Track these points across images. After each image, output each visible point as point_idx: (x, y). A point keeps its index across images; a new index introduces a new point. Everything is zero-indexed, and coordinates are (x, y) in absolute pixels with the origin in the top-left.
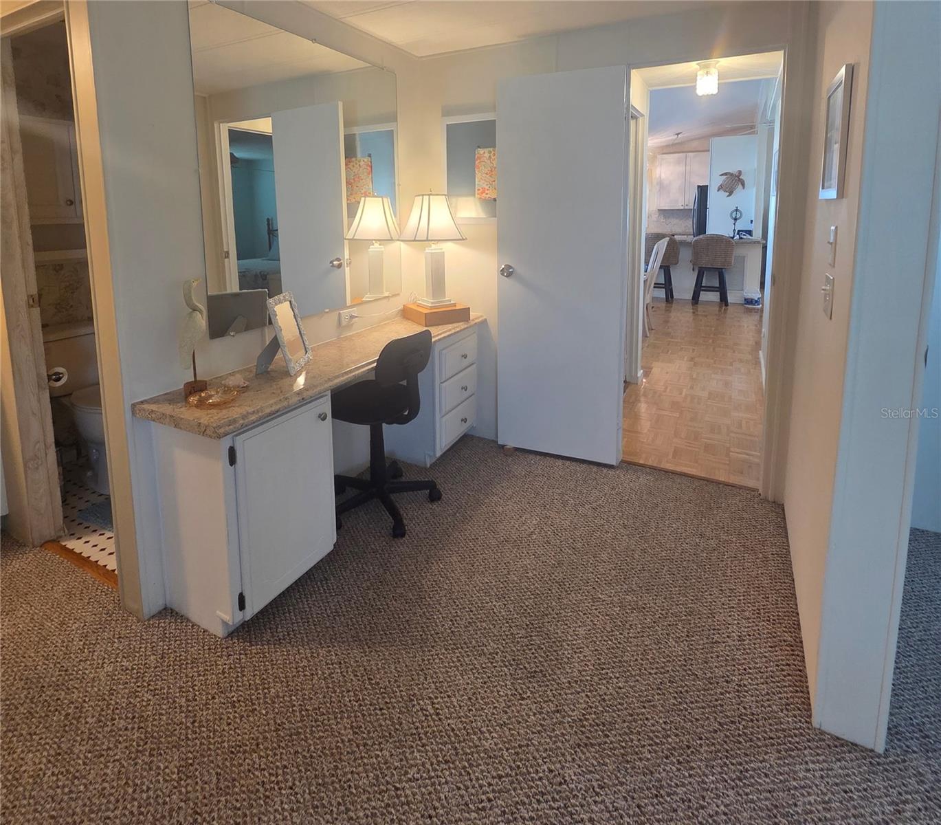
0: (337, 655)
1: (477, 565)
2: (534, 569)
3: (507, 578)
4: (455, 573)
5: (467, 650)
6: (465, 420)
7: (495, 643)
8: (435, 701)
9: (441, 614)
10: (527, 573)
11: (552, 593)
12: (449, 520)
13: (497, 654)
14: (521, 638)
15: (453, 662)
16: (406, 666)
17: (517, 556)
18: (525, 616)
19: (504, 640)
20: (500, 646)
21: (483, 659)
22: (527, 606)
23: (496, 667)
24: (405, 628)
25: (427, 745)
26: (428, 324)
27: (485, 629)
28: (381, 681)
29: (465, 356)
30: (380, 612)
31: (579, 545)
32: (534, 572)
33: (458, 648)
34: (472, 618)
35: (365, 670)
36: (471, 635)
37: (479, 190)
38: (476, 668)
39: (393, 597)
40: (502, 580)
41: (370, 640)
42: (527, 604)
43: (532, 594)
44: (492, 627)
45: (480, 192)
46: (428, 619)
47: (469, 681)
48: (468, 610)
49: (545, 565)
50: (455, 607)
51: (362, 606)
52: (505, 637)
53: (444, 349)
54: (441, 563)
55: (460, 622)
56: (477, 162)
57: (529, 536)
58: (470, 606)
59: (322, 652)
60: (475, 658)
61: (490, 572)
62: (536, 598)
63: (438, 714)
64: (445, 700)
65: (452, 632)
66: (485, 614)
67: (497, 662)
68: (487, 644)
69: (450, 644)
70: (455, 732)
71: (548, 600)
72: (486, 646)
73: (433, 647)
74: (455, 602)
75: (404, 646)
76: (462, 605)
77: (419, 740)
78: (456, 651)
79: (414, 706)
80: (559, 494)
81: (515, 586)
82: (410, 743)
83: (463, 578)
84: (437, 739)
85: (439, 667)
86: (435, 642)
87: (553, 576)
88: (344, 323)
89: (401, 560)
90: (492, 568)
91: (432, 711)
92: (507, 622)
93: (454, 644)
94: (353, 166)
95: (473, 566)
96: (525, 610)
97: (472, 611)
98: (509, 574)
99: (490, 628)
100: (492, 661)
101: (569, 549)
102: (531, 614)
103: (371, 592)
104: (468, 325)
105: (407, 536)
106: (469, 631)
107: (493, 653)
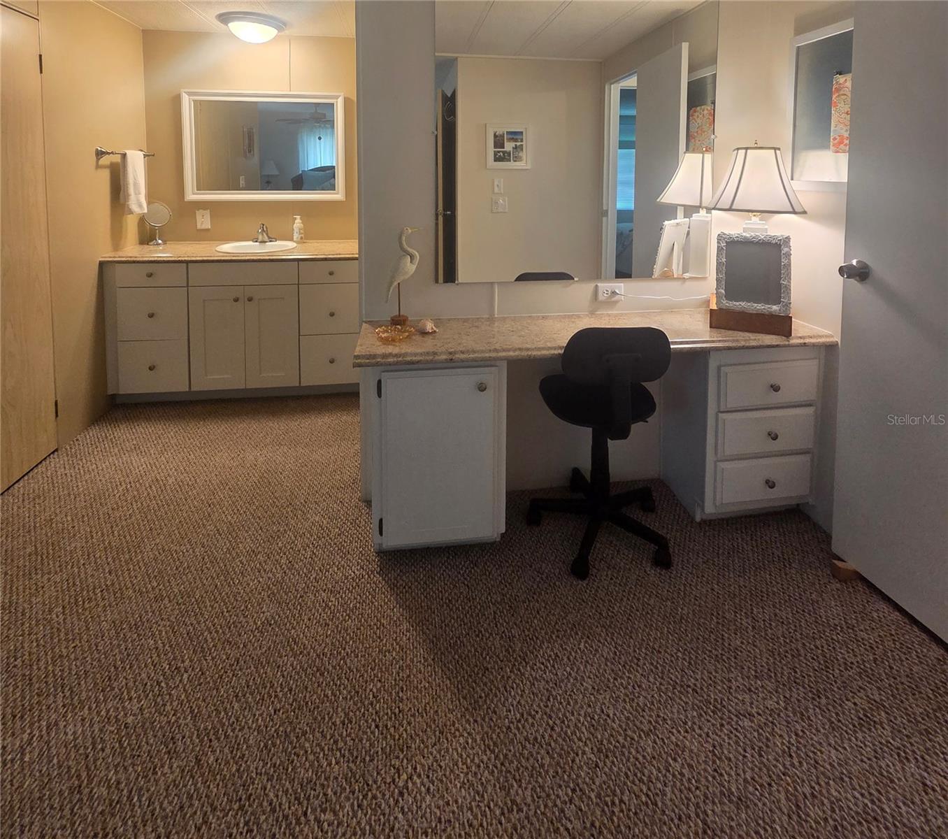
0: (409, 639)
1: (622, 684)
2: (690, 766)
3: (640, 736)
4: (586, 666)
5: (499, 766)
6: (770, 484)
7: (532, 796)
8: (415, 778)
9: (522, 696)
10: (675, 760)
11: (678, 827)
12: (652, 602)
13: (520, 810)
14: (567, 829)
15: (472, 761)
16: (437, 711)
17: (685, 723)
18: (603, 811)
19: (546, 806)
20: (532, 807)
21: (500, 797)
22: (621, 801)
23: (501, 824)
24: (478, 674)
25: (362, 810)
26: (713, 325)
27: (542, 766)
28: (405, 702)
29: (776, 389)
30: (478, 636)
31: (814, 812)
32: (685, 771)
33: (493, 752)
34: (543, 736)
35: (409, 676)
36: (521, 754)
37: (835, 139)
38: (483, 796)
39: (504, 632)
40: (629, 733)
41: (442, 653)
42: (625, 798)
43: (647, 795)
44: (551, 772)
45: (836, 141)
46: (505, 687)
47: (460, 801)
48: (551, 722)
49: (714, 778)
50: (542, 704)
51: (472, 616)
52: (550, 804)
53: (725, 366)
54: (586, 642)
55: (527, 727)
56: (834, 97)
57: (739, 715)
58: (558, 722)
59: (405, 626)
60: (495, 786)
61: (628, 707)
62: (647, 804)
63: (401, 794)
64: (423, 789)
65: (509, 727)
66: (562, 749)
67: (509, 821)
68: (524, 785)
69: (492, 738)
70: (391, 834)
71: (661, 831)
72: (520, 786)
73: (476, 721)
74: (549, 700)
75: (456, 691)
76: (552, 710)
77: (363, 796)
78: (488, 753)
79: (398, 757)
80: (870, 700)
81: (637, 759)
82: (357, 788)
83: (588, 684)
84: (373, 817)
85: (456, 750)
86: (483, 719)
87: (710, 806)
88: (601, 297)
89: (552, 603)
90: (634, 705)
91: (401, 784)
92: (574, 791)
93: (495, 744)
94: (698, 117)
95: (615, 679)
96: (613, 803)
97: (552, 729)
98: (647, 735)
99: (547, 772)
100: (506, 811)
101: (788, 799)
102: (615, 819)
103: (493, 608)
104: (787, 343)
105: (586, 582)
106: (524, 747)
107: (517, 805)
